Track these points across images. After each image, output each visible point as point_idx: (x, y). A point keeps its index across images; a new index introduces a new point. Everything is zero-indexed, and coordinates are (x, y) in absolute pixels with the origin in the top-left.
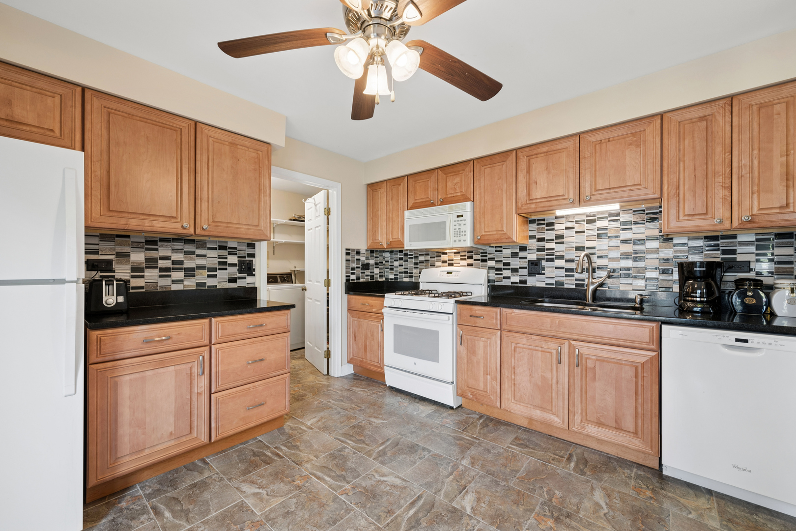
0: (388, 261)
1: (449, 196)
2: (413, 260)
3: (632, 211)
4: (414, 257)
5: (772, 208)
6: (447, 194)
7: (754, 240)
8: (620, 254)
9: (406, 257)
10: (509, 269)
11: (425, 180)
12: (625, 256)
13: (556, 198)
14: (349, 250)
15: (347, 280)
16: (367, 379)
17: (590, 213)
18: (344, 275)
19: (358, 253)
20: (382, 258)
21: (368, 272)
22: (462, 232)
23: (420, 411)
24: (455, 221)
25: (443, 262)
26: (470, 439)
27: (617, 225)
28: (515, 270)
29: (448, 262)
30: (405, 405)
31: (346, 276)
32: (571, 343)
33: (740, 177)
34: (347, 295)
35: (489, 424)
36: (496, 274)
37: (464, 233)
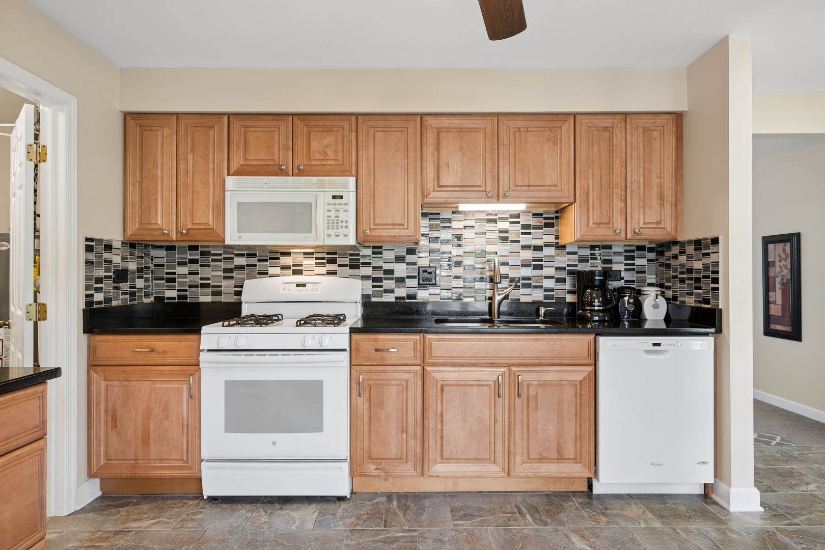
0: (163, 265)
1: (313, 163)
2: (223, 265)
3: (531, 214)
4: (224, 258)
5: (651, 223)
6: (310, 160)
7: (623, 251)
8: (520, 262)
9: (205, 258)
10: (392, 279)
11: (268, 129)
12: (525, 265)
13: (471, 189)
14: (92, 240)
15: (89, 304)
16: (145, 498)
17: (492, 211)
18: (83, 293)
19: (109, 247)
20: (149, 259)
21: (125, 286)
22: (342, 222)
23: (298, 522)
24: (329, 204)
25: (282, 268)
26: (404, 534)
27: (518, 227)
28: (401, 281)
29: (292, 268)
30: (263, 520)
31: (87, 296)
32: (512, 370)
33: (632, 192)
34: (86, 335)
35: (408, 503)
36: (374, 286)
37: (344, 224)
